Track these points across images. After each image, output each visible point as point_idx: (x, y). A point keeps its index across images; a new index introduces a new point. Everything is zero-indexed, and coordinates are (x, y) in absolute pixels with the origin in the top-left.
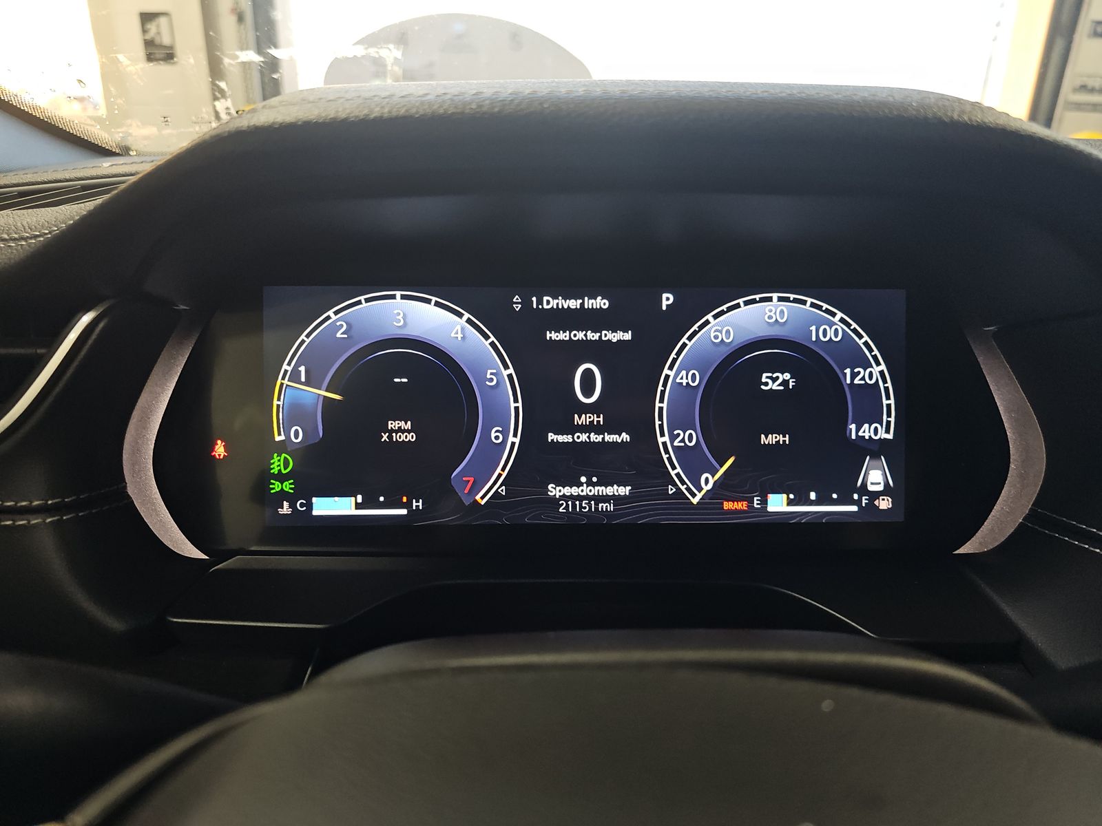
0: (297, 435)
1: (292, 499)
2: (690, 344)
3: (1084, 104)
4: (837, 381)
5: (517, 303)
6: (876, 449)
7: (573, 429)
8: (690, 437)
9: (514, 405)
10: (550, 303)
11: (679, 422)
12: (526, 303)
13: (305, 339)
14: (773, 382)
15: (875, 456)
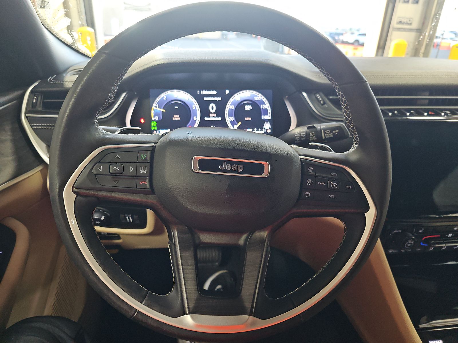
0: (157, 118)
1: (156, 131)
2: (231, 100)
3: (401, 29)
4: (260, 108)
5: (198, 93)
6: (268, 121)
7: (209, 117)
8: (232, 119)
9: (199, 112)
10: (205, 92)
11: (230, 115)
12: (200, 92)
13: (158, 99)
14: (248, 108)
15: (267, 122)
